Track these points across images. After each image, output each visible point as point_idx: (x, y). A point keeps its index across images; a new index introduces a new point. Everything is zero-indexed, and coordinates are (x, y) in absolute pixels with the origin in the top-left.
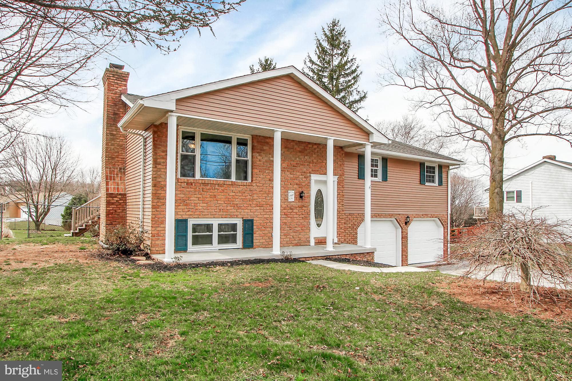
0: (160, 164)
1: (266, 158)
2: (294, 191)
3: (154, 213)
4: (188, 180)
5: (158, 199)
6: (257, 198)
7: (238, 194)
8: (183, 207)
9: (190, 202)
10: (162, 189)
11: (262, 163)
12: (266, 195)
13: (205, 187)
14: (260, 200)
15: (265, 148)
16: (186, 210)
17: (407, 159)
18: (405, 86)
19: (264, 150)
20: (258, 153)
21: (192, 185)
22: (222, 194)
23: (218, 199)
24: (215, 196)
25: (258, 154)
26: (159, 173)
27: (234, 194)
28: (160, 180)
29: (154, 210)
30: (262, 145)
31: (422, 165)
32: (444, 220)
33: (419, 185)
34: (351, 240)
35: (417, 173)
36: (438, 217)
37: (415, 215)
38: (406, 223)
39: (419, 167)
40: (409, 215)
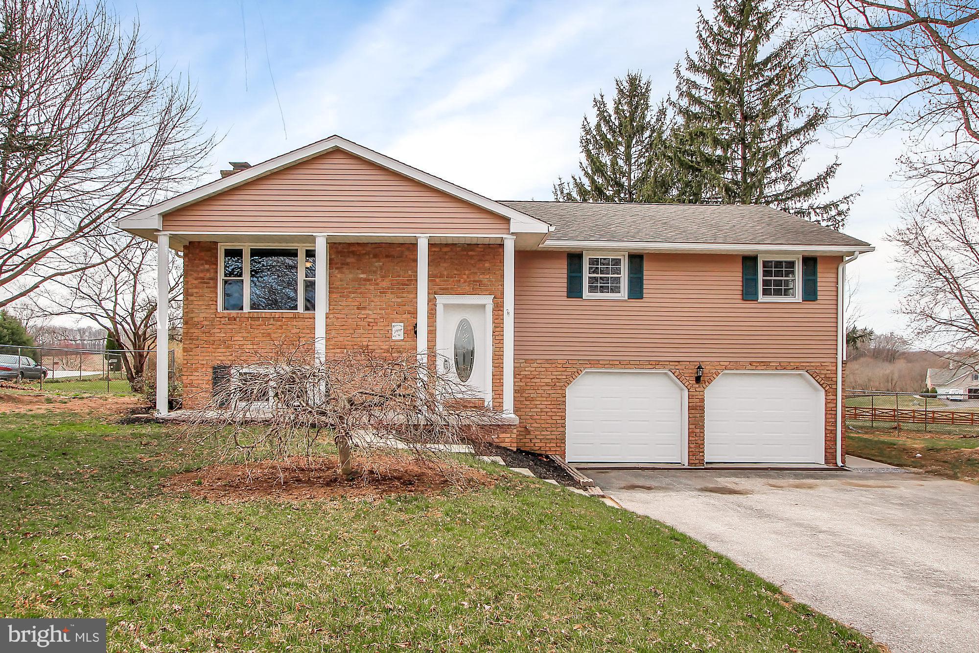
0: (192, 295)
1: (351, 276)
2: (402, 324)
3: (185, 358)
4: (230, 314)
5: (190, 339)
6: (336, 335)
7: (304, 331)
8: (224, 350)
9: (233, 343)
10: (196, 327)
11: (344, 283)
12: (352, 331)
13: (253, 323)
14: (341, 339)
15: (349, 260)
16: (228, 354)
17: (692, 252)
18: (840, 84)
19: (347, 264)
20: (337, 268)
21: (235, 320)
22: (280, 331)
23: (274, 339)
24: (269, 335)
25: (337, 271)
26: (192, 306)
27: (298, 331)
28: (192, 315)
29: (185, 354)
30: (344, 256)
31: (749, 261)
32: (823, 376)
33: (740, 301)
34: (551, 407)
35: (734, 277)
36: (804, 368)
37: (728, 363)
38: (698, 379)
39: (741, 266)
40: (708, 363)
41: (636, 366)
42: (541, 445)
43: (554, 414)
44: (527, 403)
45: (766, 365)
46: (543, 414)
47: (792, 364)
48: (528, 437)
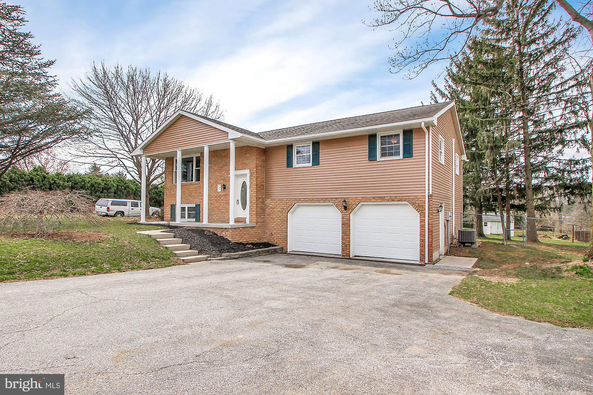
2: (221, 185)
6: (202, 191)
31: (372, 137)
32: (417, 205)
33: (368, 162)
34: (281, 222)
35: (364, 148)
36: (405, 200)
37: (361, 198)
38: (345, 208)
39: (368, 141)
40: (351, 199)
41: (316, 201)
42: (277, 241)
43: (282, 226)
44: (272, 220)
45: (382, 199)
46: (278, 226)
47: (397, 198)
48: (272, 237)
